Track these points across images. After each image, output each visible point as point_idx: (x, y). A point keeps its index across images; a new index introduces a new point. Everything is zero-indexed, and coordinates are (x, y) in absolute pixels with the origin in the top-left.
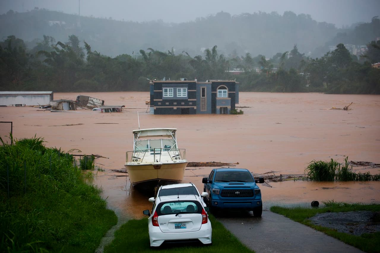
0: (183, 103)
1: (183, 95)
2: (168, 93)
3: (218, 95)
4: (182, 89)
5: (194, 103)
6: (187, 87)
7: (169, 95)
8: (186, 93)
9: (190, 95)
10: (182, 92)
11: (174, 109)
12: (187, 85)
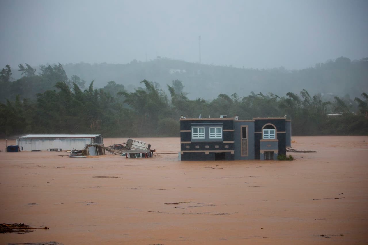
0: (217, 147)
1: (217, 137)
2: (198, 133)
3: (264, 136)
4: (215, 128)
5: (231, 147)
6: (222, 126)
7: (200, 137)
8: (221, 133)
9: (226, 136)
10: (216, 133)
11: (206, 153)
12: (222, 123)
